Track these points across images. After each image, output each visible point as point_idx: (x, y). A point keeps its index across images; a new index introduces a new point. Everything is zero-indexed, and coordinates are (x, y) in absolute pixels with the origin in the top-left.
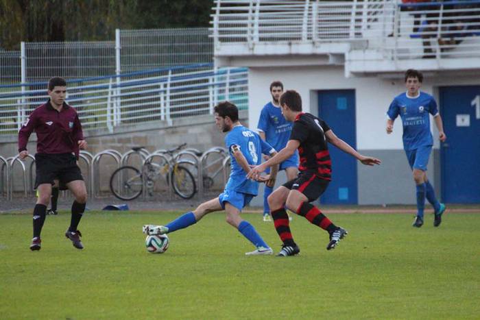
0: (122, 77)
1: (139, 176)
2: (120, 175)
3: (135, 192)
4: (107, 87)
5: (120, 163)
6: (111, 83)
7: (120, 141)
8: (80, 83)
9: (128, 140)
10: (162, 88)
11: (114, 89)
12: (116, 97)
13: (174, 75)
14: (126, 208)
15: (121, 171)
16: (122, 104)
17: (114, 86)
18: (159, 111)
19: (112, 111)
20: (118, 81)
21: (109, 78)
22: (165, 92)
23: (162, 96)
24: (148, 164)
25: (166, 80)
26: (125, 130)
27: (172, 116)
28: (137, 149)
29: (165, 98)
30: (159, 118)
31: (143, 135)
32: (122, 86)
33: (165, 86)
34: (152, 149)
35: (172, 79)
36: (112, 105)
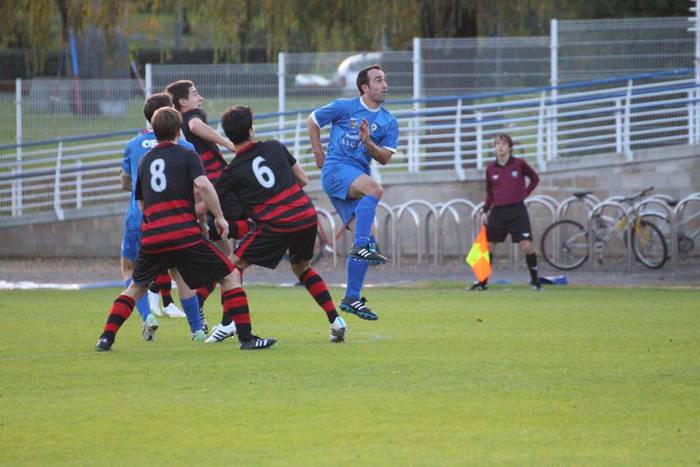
0: (561, 89)
1: (582, 234)
2: (556, 232)
3: (578, 257)
4: (537, 105)
5: (556, 216)
6: (543, 98)
7: (556, 183)
8: (500, 98)
9: (568, 182)
10: (618, 106)
11: (548, 106)
12: (552, 119)
13: (635, 87)
14: (563, 281)
15: (558, 228)
16: (560, 129)
17: (548, 103)
18: (613, 140)
19: (545, 140)
20: (554, 96)
21: (541, 90)
22: (623, 111)
23: (618, 117)
24: (597, 216)
25: (624, 94)
26: (564, 167)
27: (633, 147)
28: (580, 196)
29: (623, 121)
30: (613, 149)
31: (591, 174)
32: (560, 102)
33: (623, 102)
34: (603, 195)
35: (634, 92)
36: (545, 130)
